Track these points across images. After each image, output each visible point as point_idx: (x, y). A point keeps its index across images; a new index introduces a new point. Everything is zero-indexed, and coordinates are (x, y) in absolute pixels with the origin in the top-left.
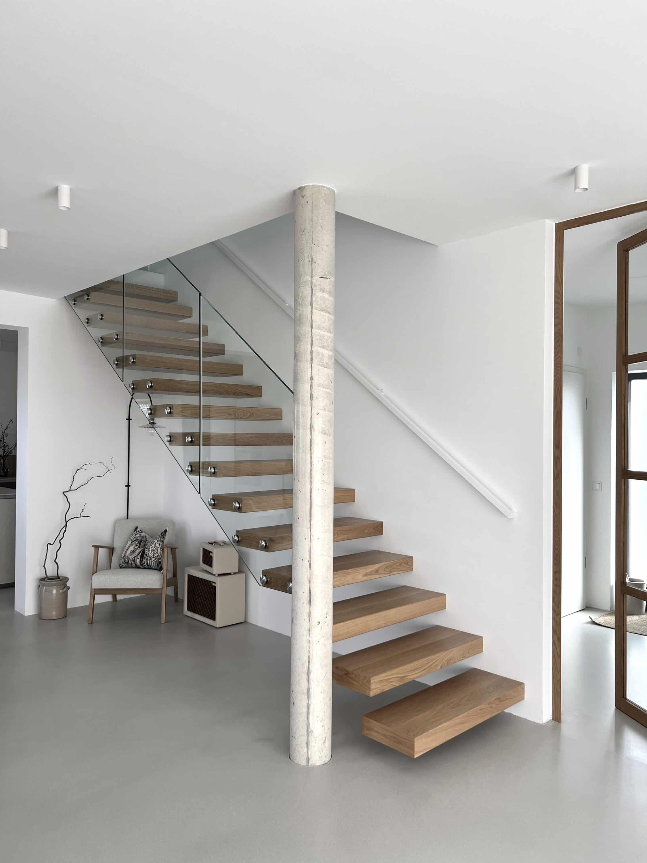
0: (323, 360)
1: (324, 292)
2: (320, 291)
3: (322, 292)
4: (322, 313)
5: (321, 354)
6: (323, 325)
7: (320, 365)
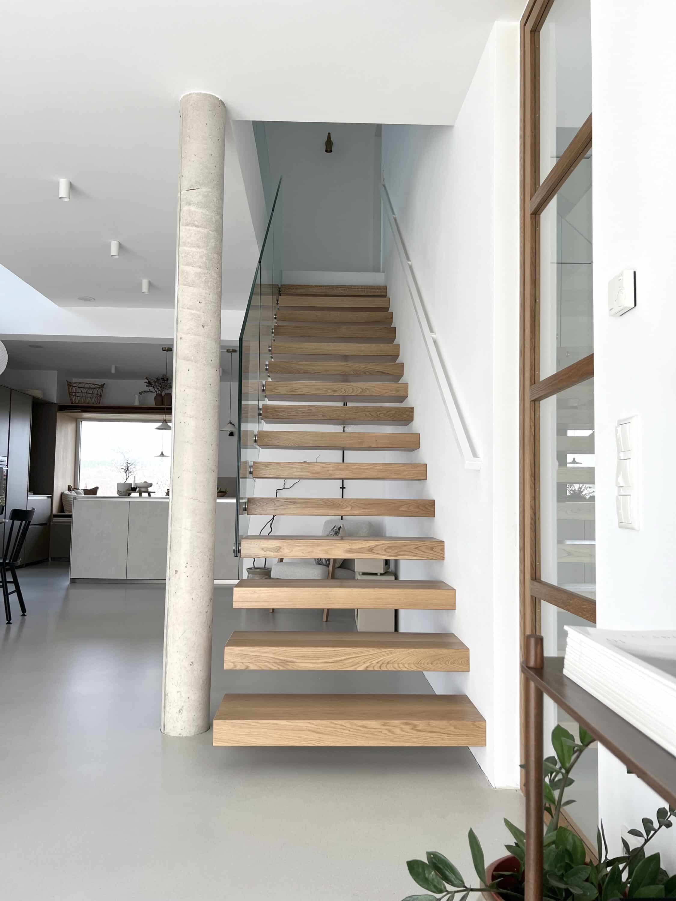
0: (188, 279)
1: (190, 205)
2: (186, 205)
3: (188, 205)
4: (188, 228)
5: (186, 271)
6: (189, 240)
7: (185, 285)
